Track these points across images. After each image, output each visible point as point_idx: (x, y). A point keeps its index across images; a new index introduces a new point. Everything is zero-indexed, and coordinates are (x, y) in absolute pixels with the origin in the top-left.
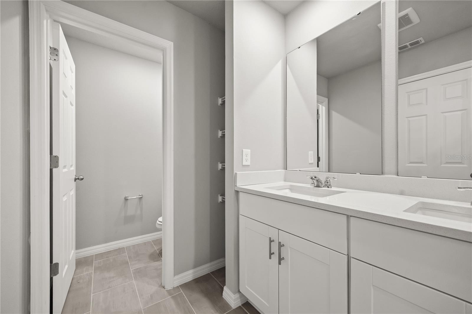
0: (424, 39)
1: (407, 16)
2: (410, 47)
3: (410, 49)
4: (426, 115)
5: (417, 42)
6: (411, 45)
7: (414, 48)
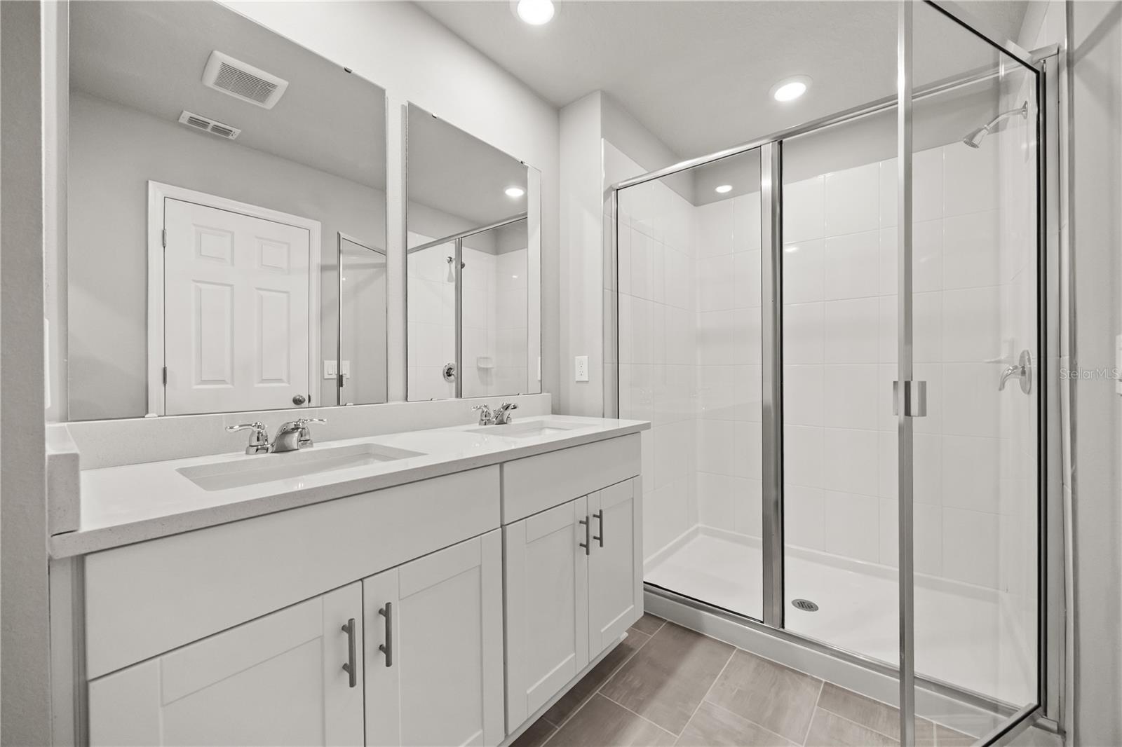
0: (237, 137)
1: (271, 89)
2: (209, 130)
3: (207, 134)
4: (231, 286)
5: (227, 132)
6: (215, 129)
7: (215, 137)
